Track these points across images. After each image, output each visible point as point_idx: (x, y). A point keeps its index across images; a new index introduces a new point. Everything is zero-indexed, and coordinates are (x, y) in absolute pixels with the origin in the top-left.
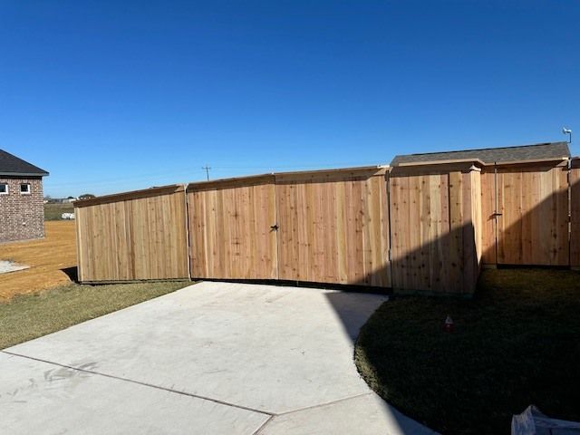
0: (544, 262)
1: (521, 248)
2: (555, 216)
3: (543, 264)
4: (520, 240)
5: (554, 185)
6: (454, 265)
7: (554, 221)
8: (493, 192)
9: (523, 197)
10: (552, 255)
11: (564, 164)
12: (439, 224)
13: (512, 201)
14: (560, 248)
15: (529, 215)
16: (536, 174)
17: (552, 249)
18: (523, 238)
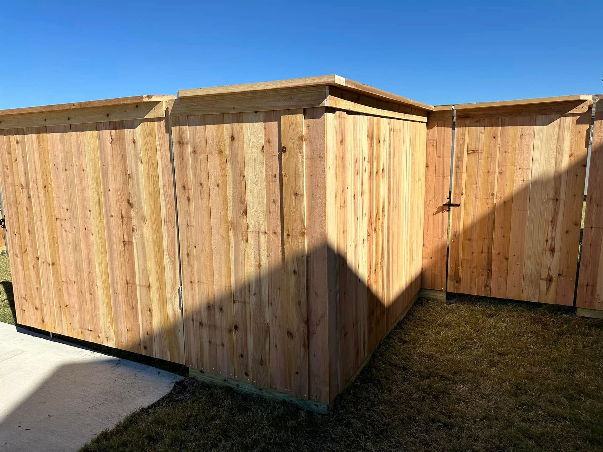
0: (528, 295)
1: (490, 270)
2: (556, 212)
3: (525, 298)
4: (489, 253)
5: (559, 153)
6: (290, 334)
7: (554, 221)
8: (448, 161)
9: (500, 173)
10: (544, 285)
11: (582, 109)
13: (480, 180)
14: (559, 275)
15: (507, 204)
16: (528, 129)
17: (544, 275)
18: (494, 252)
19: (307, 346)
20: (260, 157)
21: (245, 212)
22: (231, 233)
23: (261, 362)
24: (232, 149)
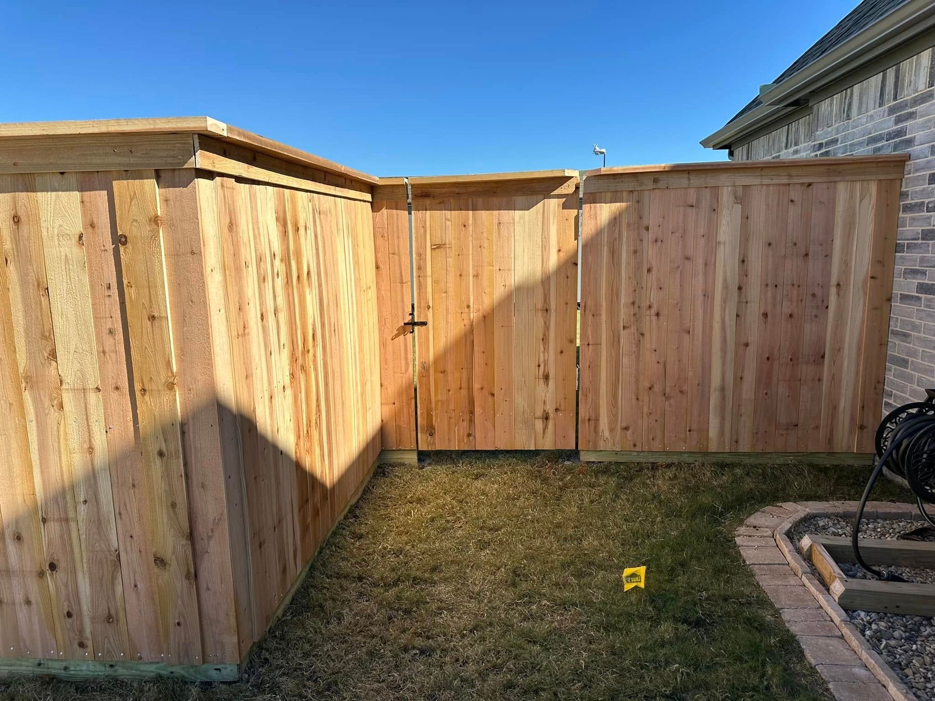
0: (523, 442)
1: (472, 412)
2: (547, 327)
3: (518, 447)
4: (470, 388)
5: (545, 247)
6: (160, 561)
7: (545, 340)
8: (405, 260)
9: (476, 276)
10: (539, 424)
11: (567, 189)
12: (93, 398)
13: (451, 286)
14: (557, 410)
15: (487, 319)
16: (506, 215)
17: (539, 413)
18: (476, 386)
19: (194, 576)
20: (75, 252)
21: (53, 355)
22: (27, 396)
23: (110, 619)
24: (16, 239)
